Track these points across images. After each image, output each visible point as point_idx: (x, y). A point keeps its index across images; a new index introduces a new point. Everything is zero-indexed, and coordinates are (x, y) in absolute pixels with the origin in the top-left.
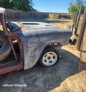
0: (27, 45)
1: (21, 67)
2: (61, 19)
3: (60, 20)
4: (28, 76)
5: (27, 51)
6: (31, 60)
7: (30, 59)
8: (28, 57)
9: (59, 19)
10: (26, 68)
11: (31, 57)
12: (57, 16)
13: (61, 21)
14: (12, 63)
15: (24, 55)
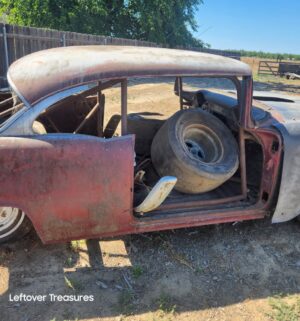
0: (293, 159)
1: (259, 214)
2: (288, 77)
3: (285, 81)
4: (270, 242)
5: (290, 174)
6: (293, 200)
7: (293, 196)
8: (288, 191)
9: (282, 76)
10: (277, 218)
11: (294, 192)
12: (274, 65)
13: (289, 86)
14: (233, 202)
15: (282, 183)
